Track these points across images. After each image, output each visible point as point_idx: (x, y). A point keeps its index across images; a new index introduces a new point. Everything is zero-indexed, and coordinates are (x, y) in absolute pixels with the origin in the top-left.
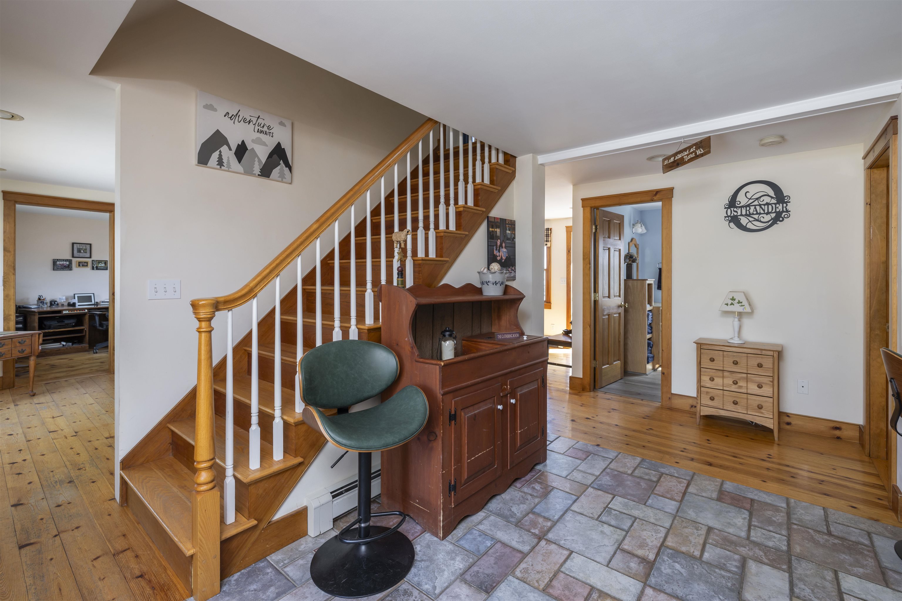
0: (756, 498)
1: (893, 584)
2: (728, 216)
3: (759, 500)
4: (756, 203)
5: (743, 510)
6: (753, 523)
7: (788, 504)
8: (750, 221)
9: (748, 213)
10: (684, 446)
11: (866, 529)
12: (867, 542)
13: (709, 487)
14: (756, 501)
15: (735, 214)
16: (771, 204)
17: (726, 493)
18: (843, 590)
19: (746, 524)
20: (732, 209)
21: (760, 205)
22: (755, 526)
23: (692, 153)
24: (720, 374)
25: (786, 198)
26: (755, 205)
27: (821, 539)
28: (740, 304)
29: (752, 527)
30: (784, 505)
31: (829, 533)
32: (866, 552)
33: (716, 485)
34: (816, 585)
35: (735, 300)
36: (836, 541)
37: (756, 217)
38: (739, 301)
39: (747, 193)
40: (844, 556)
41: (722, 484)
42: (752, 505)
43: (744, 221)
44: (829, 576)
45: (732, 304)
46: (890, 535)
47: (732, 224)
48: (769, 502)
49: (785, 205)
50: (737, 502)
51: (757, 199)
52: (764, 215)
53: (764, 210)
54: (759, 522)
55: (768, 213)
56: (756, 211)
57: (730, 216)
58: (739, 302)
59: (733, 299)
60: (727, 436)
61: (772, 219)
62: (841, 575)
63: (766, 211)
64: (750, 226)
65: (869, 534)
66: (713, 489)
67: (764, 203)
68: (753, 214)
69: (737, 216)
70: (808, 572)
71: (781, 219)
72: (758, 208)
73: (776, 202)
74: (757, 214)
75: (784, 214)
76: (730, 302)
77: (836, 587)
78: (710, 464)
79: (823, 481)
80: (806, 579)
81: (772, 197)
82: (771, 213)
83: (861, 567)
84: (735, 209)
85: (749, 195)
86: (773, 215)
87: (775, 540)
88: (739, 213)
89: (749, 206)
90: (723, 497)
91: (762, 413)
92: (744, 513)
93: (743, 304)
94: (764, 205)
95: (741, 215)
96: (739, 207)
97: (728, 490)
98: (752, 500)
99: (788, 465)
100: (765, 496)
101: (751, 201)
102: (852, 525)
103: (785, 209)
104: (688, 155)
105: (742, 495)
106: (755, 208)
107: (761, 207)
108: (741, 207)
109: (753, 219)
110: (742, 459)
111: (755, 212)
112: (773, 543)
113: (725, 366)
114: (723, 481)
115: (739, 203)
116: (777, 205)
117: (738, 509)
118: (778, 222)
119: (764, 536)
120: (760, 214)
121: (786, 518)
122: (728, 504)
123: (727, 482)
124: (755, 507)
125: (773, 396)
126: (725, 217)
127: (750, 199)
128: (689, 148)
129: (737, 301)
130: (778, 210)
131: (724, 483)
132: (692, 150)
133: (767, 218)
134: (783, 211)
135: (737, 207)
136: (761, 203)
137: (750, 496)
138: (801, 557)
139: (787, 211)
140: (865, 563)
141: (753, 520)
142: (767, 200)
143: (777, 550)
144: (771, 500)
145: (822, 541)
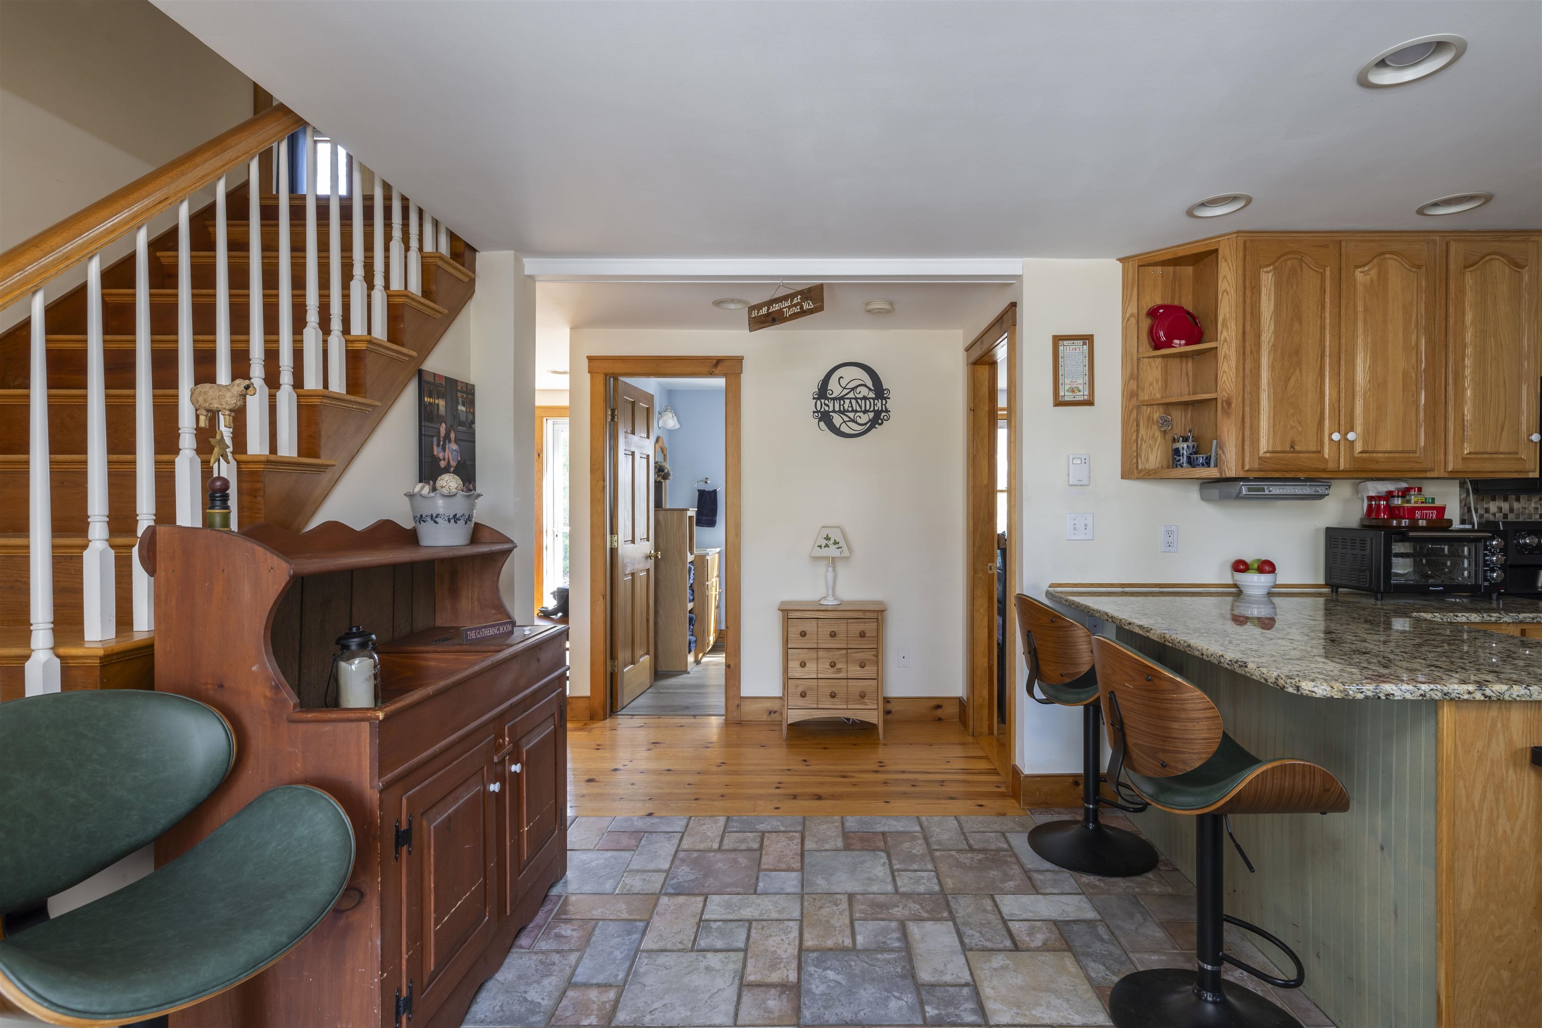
0: (886, 829)
1: (1041, 888)
2: (817, 412)
3: (891, 830)
4: (851, 395)
5: (878, 853)
6: (895, 867)
7: (921, 826)
8: (845, 422)
9: (842, 409)
10: (777, 779)
11: (999, 829)
12: (1005, 846)
13: (829, 833)
14: (888, 834)
15: (827, 408)
16: (868, 399)
17: (851, 834)
18: (1006, 917)
19: (888, 872)
20: (823, 401)
21: (856, 399)
22: (899, 870)
23: (795, 305)
24: (813, 654)
25: (885, 392)
26: (850, 399)
27: (966, 858)
28: (837, 546)
29: (896, 874)
30: (918, 828)
31: (971, 849)
32: (1009, 859)
33: (837, 827)
34: (981, 924)
35: (829, 539)
36: (981, 856)
37: (851, 415)
38: (835, 541)
39: (841, 379)
40: (992, 872)
41: (843, 824)
42: (885, 842)
43: (837, 420)
44: (988, 904)
45: (827, 546)
46: (1019, 829)
47: (822, 424)
48: (902, 829)
49: (884, 402)
50: (868, 844)
51: (853, 389)
52: (861, 414)
53: (861, 407)
54: (900, 863)
55: (865, 412)
56: (852, 406)
57: (819, 411)
58: (836, 543)
59: (828, 538)
60: (826, 748)
61: (870, 420)
62: (998, 898)
63: (863, 409)
64: (844, 428)
65: (1003, 834)
66: (835, 834)
67: (861, 396)
68: (848, 411)
69: (828, 412)
70: (969, 910)
71: (880, 421)
72: (854, 402)
73: (874, 396)
74: (853, 411)
75: (883, 414)
76: (824, 542)
77: (999, 917)
78: (819, 797)
79: (943, 781)
80: (970, 920)
81: (870, 389)
82: (869, 411)
83: (1011, 880)
84: (826, 402)
85: (843, 384)
86: (871, 415)
87: (924, 881)
88: (831, 409)
89: (842, 398)
90: (850, 841)
91: (865, 704)
92: (881, 857)
93: (840, 545)
94: (861, 399)
95: (834, 411)
96: (832, 399)
97: (852, 830)
98: (883, 834)
99: (903, 770)
100: (894, 823)
101: (846, 391)
102: (987, 830)
103: (884, 409)
104: (789, 307)
105: (870, 830)
106: (850, 402)
107: (857, 402)
108: (834, 399)
109: (848, 419)
110: (853, 777)
111: (850, 409)
112: (924, 886)
113: (819, 641)
114: (842, 817)
115: (831, 393)
116: (876, 401)
117: (872, 854)
118: (877, 426)
119: (912, 881)
120: (856, 411)
121: (925, 846)
122: (860, 850)
123: (848, 818)
124: (890, 843)
125: (878, 676)
126: (814, 412)
127: (844, 388)
128: (792, 296)
129: (832, 541)
130: (876, 408)
131: (845, 820)
132: (795, 301)
133: (864, 418)
134: (882, 411)
135: (828, 399)
136: (858, 396)
137: (880, 828)
138: (957, 893)
139: (887, 411)
140: (1012, 872)
141: (894, 862)
142: (864, 392)
143: (931, 894)
144: (903, 826)
145: (967, 862)
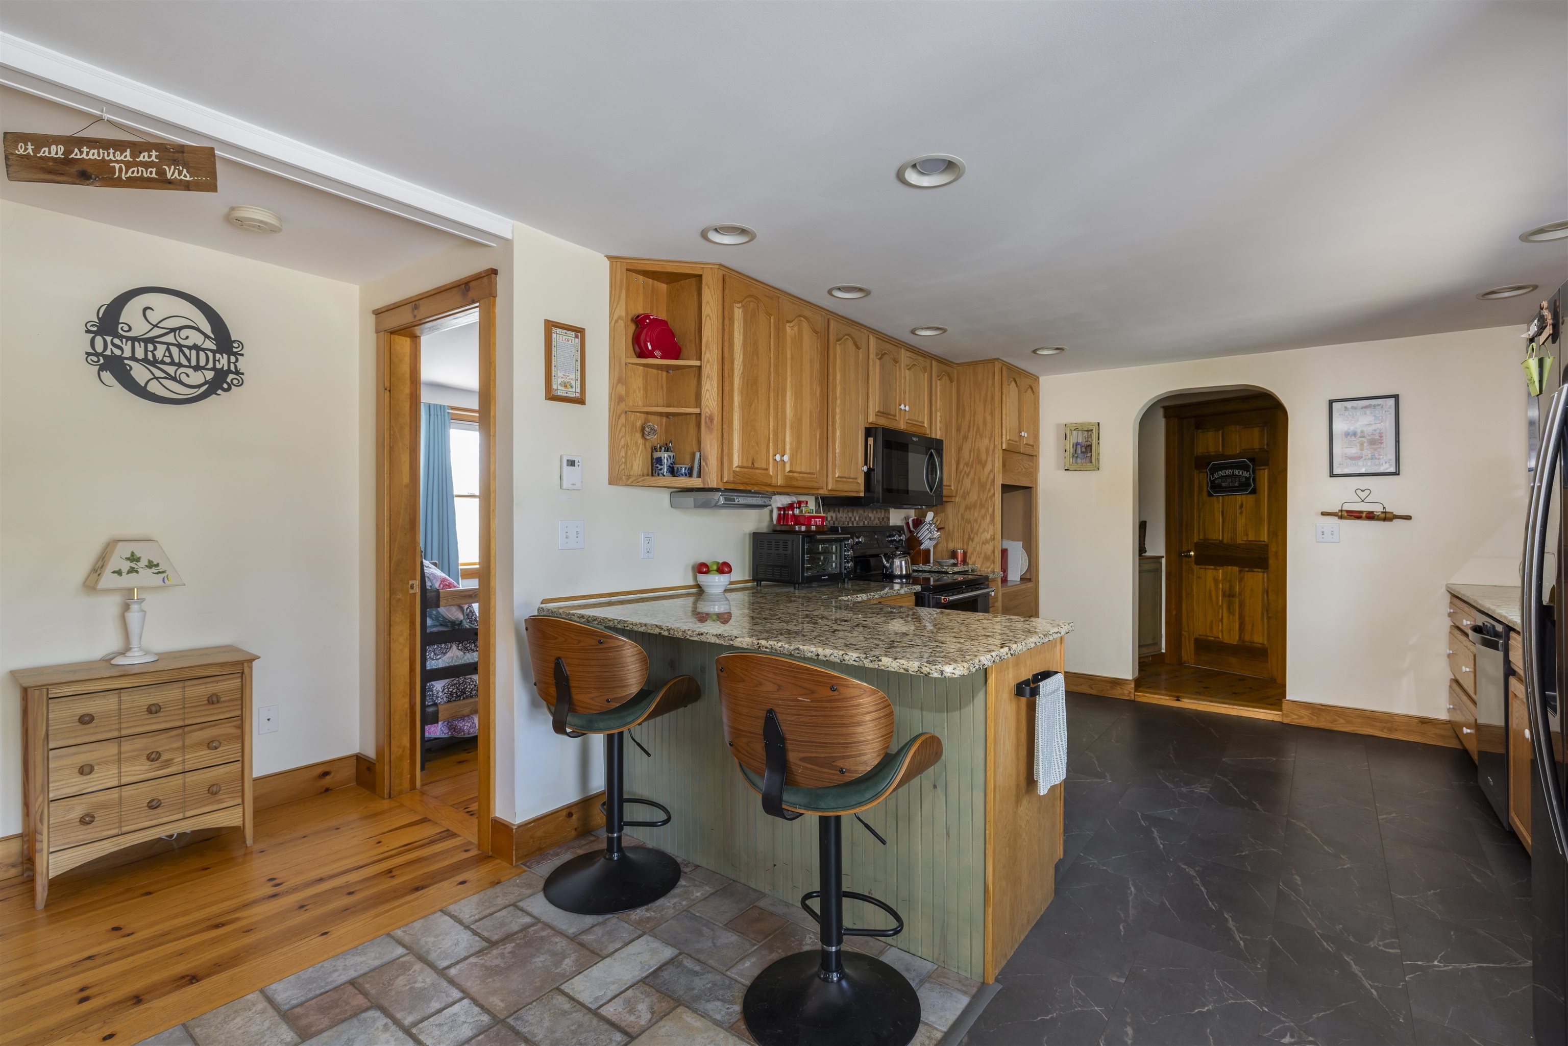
0: (352, 974)
1: (601, 950)
2: (97, 355)
3: (361, 972)
4: (170, 338)
5: (364, 1015)
6: (408, 1021)
7: (400, 943)
8: (157, 378)
9: (150, 356)
10: (71, 984)
11: (507, 903)
12: (527, 920)
13: (254, 1029)
14: (360, 980)
15: (118, 352)
16: (204, 350)
17: (299, 1010)
18: (594, 1007)
19: (400, 1034)
20: (109, 339)
21: (180, 346)
22: (415, 1024)
24: (111, 749)
25: (235, 345)
26: (168, 344)
27: (494, 958)
28: (154, 570)
29: (414, 1031)
30: (398, 950)
31: (493, 944)
32: (544, 934)
33: (263, 1012)
34: (573, 1032)
35: (138, 560)
36: (510, 947)
37: (171, 370)
38: (150, 562)
39: (148, 312)
40: (537, 960)
41: (270, 1001)
42: (365, 994)
43: (140, 373)
44: (560, 1000)
45: (132, 570)
46: (529, 892)
47: (107, 376)
48: (376, 962)
49: (233, 359)
50: (338, 1010)
51: (173, 330)
52: (190, 371)
53: (189, 360)
54: (410, 1013)
55: (197, 368)
56: (171, 356)
57: (101, 354)
58: (151, 565)
59: (133, 558)
61: (206, 382)
62: (566, 987)
63: (194, 363)
64: (154, 387)
65: (514, 905)
66: (267, 1024)
67: (189, 343)
68: (163, 362)
69: (121, 359)
70: (547, 1024)
71: (225, 386)
72: (175, 351)
73: (214, 348)
74: (172, 363)
75: (231, 376)
76: (126, 566)
77: (585, 1011)
78: (193, 979)
79: (390, 871)
80: (558, 1035)
81: (206, 336)
82: (203, 368)
83: (564, 958)
84: (116, 341)
85: (154, 317)
86: (210, 375)
87: (462, 1019)
88: (127, 353)
89: (152, 340)
90: (304, 1022)
91: (220, 801)
92: (374, 1020)
93: (161, 568)
94: (190, 348)
95: (133, 358)
96: (128, 338)
97: (294, 1002)
98: (352, 983)
99: (318, 877)
100: (359, 959)
101: (156, 332)
102: (493, 909)
103: (232, 368)
105: (327, 988)
106: (168, 349)
107: (181, 351)
108: (134, 340)
109: (164, 375)
110: (237, 919)
111: (168, 360)
112: (465, 1025)
113: (123, 725)
114: (262, 991)
115: (126, 328)
116: (218, 356)
117: (355, 1021)
118: (219, 392)
119: (445, 1028)
120: (180, 365)
121: (428, 970)
122: (330, 1027)
123: (274, 987)
124: (373, 992)
125: (243, 756)
126: (88, 354)
127: (155, 326)
129: (144, 562)
130: (218, 366)
131: (269, 993)
133: (196, 378)
134: (229, 371)
135: (121, 337)
136: (183, 342)
137: (340, 978)
138: (515, 1011)
139: (237, 372)
140: (559, 947)
141: (399, 1016)
142: (195, 338)
143: (484, 1031)
144: (374, 958)
145: (498, 961)
